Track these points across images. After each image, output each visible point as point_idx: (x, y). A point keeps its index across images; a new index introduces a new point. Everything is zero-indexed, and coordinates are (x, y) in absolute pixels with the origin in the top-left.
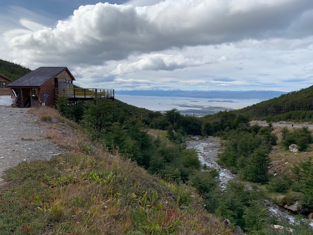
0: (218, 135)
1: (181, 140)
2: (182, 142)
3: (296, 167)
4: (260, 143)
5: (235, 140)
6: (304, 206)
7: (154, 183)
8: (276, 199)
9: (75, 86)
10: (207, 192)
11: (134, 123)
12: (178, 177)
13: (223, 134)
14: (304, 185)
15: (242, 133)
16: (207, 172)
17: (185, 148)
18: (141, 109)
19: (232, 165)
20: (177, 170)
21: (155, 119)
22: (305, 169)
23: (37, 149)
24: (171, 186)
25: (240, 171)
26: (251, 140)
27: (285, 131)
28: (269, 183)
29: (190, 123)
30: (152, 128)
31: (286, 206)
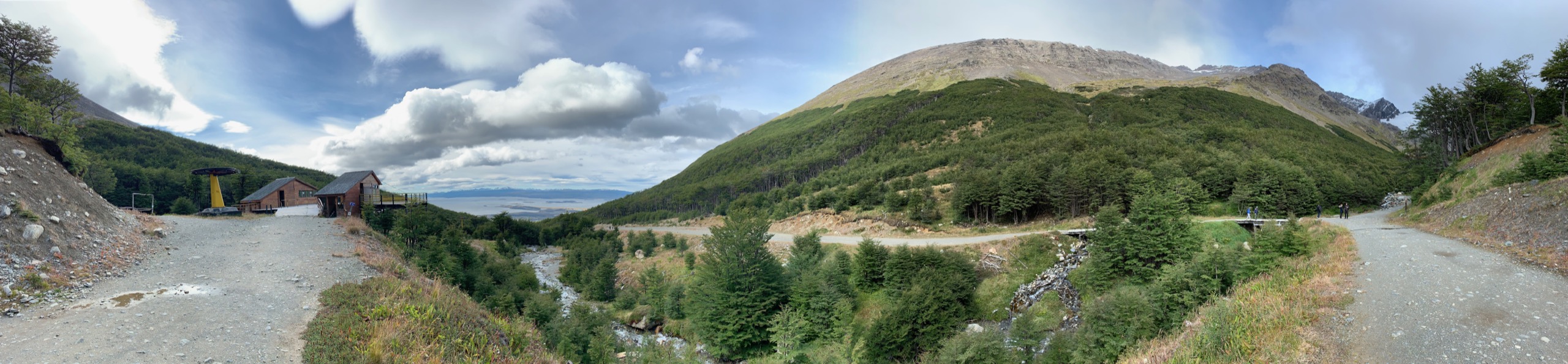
0: (560, 244)
1: (514, 252)
2: (515, 255)
3: (642, 276)
4: (606, 252)
5: (578, 249)
6: (651, 320)
7: (483, 320)
8: (623, 318)
9: (381, 191)
10: (548, 322)
11: (452, 234)
12: (511, 305)
13: (564, 243)
14: (650, 295)
15: (586, 240)
16: (547, 294)
17: (519, 263)
18: (461, 214)
19: (576, 282)
20: (509, 296)
21: (481, 226)
22: (650, 277)
23: (348, 269)
24: (502, 323)
25: (585, 288)
26: (596, 249)
27: (631, 235)
28: (616, 299)
29: (525, 230)
30: (476, 238)
31: (634, 325)
